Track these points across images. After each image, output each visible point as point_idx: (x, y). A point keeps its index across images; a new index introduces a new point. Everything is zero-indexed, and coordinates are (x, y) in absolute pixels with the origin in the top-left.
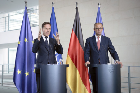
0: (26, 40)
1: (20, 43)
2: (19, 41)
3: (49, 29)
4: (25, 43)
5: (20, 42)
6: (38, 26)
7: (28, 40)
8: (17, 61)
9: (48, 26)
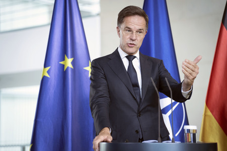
0: (69, 63)
1: (48, 72)
2: (45, 66)
3: (140, 31)
4: (63, 73)
5: (48, 69)
6: (98, 15)
7: (73, 63)
8: (37, 132)
9: (136, 22)
